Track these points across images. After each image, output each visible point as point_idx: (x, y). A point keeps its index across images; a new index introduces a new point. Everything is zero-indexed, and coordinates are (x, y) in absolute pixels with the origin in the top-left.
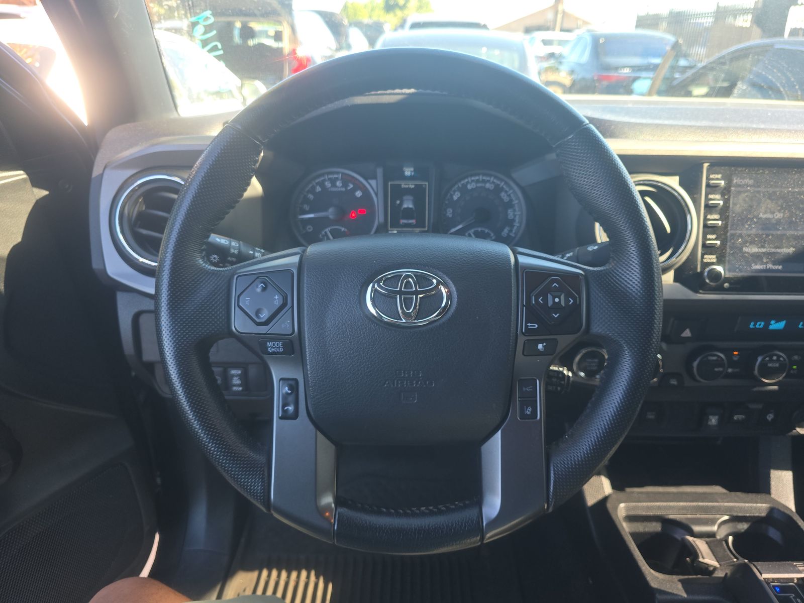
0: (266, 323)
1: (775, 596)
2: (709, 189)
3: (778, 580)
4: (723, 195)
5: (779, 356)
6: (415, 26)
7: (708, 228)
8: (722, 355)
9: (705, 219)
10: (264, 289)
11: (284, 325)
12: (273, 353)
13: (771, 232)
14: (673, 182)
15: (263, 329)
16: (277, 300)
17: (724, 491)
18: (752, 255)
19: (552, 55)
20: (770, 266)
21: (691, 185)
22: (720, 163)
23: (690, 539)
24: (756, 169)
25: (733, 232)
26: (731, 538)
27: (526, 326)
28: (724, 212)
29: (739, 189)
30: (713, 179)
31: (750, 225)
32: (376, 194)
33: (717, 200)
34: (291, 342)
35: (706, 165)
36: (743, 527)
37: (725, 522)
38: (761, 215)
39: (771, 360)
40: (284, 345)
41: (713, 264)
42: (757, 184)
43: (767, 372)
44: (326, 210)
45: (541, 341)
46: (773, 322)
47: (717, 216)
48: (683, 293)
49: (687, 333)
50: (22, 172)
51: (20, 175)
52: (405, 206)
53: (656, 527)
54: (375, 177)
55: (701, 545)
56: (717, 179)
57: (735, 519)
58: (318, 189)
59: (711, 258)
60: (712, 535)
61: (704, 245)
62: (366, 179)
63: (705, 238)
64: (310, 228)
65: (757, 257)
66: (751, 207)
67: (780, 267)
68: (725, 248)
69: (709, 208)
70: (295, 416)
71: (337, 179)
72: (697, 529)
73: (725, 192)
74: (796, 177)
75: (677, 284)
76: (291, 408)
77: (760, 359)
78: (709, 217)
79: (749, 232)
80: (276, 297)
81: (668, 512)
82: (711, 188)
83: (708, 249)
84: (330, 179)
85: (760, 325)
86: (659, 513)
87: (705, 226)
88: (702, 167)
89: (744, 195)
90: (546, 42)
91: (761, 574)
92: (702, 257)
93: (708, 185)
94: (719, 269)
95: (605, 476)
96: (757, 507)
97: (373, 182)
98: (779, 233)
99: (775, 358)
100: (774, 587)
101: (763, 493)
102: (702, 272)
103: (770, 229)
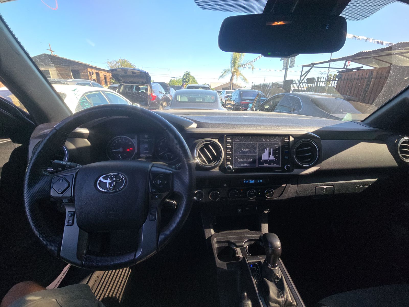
0: (62, 193)
1: (250, 268)
2: (226, 143)
3: (252, 262)
4: (231, 144)
5: (254, 191)
6: (189, 88)
7: (227, 154)
8: (237, 191)
9: (226, 151)
10: (62, 181)
11: (68, 194)
12: (65, 203)
13: (245, 155)
14: (217, 141)
15: (61, 195)
16: (66, 185)
17: (249, 231)
18: (240, 162)
19: (228, 96)
20: (246, 165)
21: (221, 141)
22: (229, 135)
23: (235, 248)
24: (240, 137)
25: (234, 155)
26: (247, 247)
27: (151, 190)
28: (231, 149)
29: (235, 142)
30: (228, 140)
31: (239, 153)
32: (135, 143)
33: (229, 146)
34: (71, 199)
35: (225, 136)
36: (253, 242)
37: (247, 241)
38: (242, 150)
39: (251, 192)
40: (69, 200)
41: (229, 165)
42: (240, 141)
43: (251, 196)
44: (119, 149)
45: (157, 195)
46: (250, 181)
47: (230, 151)
48: (221, 173)
49: (225, 185)
50: (9, 139)
51: (9, 140)
52: (145, 147)
53: (226, 244)
54: (135, 138)
55: (238, 250)
56: (229, 140)
57: (250, 240)
58: (117, 142)
59: (228, 163)
60: (242, 246)
61: (226, 159)
62: (132, 139)
63: (226, 157)
64: (114, 154)
65: (242, 162)
66: (239, 147)
67: (249, 165)
68: (232, 160)
69: (227, 148)
70: (73, 224)
71: (123, 139)
72: (237, 244)
73: (231, 143)
74: (251, 139)
75: (219, 171)
76: (71, 222)
77: (248, 191)
78: (227, 151)
79: (239, 155)
80: (66, 184)
81: (230, 239)
82: (227, 142)
83: (228, 160)
84: (121, 139)
85: (247, 182)
86: (227, 240)
87: (226, 153)
88: (224, 136)
89: (237, 144)
90: (227, 93)
91: (248, 261)
92: (226, 163)
93: (226, 142)
94: (231, 166)
95: (212, 229)
96: (256, 236)
97: (134, 140)
98: (247, 155)
99: (252, 191)
100: (251, 265)
101: (259, 231)
102: (226, 167)
103: (245, 154)
